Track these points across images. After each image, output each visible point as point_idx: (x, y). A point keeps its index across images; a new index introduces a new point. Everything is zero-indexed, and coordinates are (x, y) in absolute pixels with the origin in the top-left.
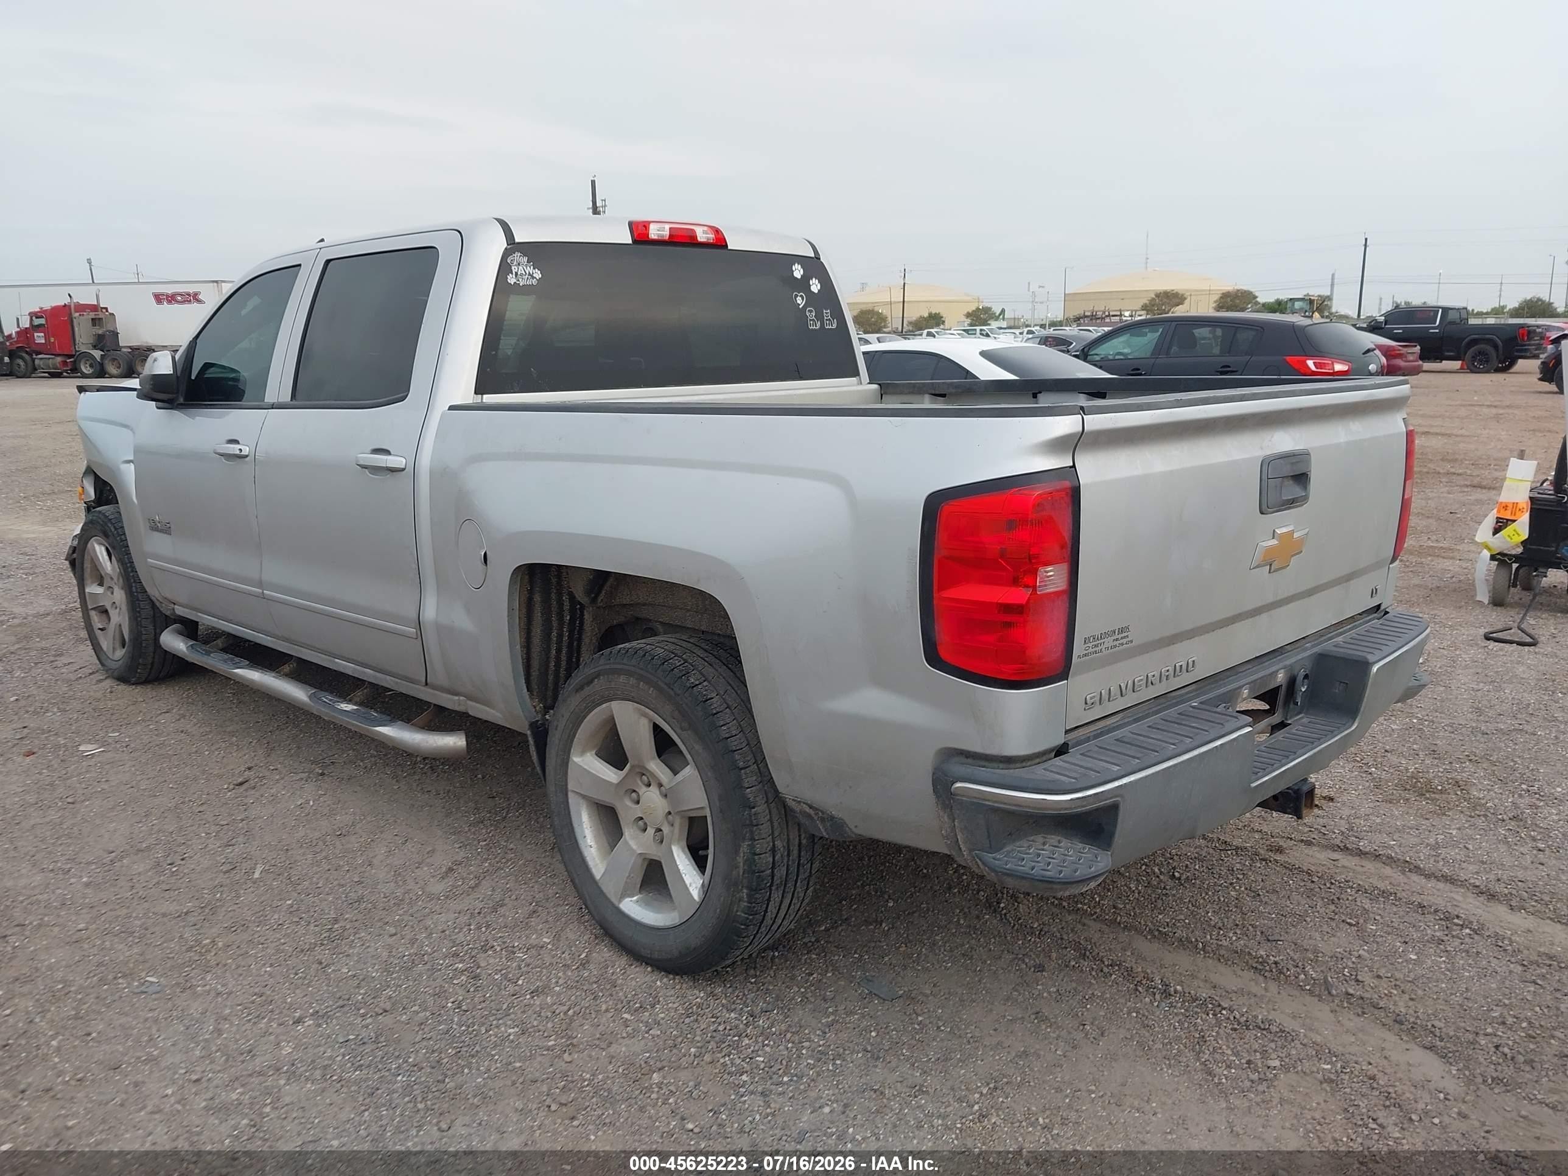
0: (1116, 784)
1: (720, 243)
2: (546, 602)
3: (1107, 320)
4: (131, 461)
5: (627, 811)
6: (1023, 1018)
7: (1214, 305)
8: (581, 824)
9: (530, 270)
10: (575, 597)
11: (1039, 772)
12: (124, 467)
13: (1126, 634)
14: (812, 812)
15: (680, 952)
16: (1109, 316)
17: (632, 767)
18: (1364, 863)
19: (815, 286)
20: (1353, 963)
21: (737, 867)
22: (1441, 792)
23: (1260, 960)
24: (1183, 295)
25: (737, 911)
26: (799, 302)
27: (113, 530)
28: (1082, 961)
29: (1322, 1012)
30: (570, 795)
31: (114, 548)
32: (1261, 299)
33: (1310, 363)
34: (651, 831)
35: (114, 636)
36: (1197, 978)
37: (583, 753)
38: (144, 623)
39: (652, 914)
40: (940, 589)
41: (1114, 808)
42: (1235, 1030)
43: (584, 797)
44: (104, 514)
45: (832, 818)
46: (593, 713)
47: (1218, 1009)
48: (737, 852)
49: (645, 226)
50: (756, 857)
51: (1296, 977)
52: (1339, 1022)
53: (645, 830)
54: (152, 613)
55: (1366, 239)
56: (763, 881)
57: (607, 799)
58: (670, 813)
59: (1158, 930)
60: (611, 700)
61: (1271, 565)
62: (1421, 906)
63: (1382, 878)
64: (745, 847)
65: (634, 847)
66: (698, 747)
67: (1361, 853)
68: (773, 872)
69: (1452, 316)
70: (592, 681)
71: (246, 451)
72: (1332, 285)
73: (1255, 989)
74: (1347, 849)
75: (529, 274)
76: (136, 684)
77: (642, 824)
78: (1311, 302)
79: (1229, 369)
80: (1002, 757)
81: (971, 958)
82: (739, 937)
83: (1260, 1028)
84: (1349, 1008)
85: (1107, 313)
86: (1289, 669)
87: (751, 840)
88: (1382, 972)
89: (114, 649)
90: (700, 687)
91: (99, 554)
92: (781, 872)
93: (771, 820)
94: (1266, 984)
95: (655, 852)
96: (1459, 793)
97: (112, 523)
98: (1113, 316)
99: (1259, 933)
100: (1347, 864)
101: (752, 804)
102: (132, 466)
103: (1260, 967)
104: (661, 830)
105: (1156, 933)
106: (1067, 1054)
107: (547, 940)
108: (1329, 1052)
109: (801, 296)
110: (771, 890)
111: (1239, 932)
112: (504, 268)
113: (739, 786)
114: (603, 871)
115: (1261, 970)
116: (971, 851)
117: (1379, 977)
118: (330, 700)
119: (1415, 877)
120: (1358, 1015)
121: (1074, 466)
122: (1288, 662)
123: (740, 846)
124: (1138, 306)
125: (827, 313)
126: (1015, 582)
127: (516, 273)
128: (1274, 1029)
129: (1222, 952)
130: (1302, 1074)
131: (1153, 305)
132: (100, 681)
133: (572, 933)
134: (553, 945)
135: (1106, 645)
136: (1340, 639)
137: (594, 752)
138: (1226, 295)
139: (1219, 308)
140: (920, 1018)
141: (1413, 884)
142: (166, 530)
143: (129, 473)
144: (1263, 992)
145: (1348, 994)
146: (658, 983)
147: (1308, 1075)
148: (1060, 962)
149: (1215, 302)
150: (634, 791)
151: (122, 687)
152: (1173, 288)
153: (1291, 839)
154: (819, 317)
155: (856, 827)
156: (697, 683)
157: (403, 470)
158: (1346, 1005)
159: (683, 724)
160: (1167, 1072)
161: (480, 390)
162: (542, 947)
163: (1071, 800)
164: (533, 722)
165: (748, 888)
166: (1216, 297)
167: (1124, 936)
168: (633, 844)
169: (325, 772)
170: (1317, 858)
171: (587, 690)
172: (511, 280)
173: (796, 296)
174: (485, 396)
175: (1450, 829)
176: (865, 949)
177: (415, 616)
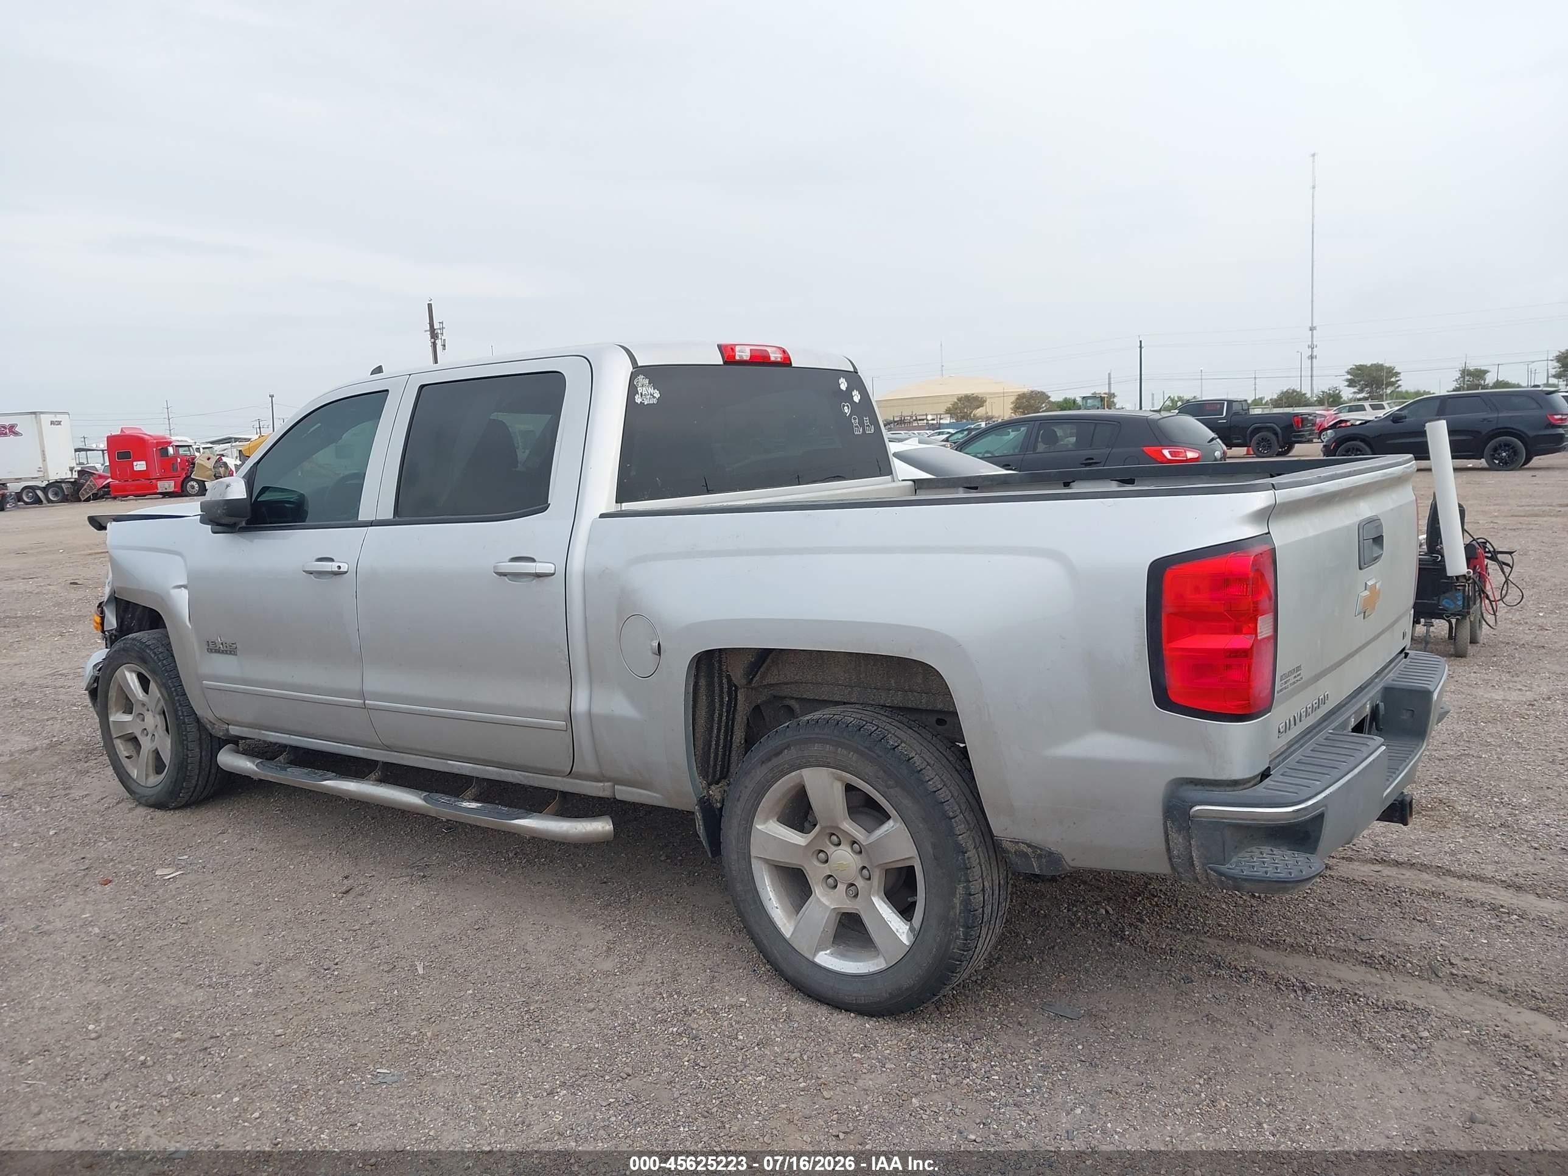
0: (1323, 795)
1: (786, 362)
2: (710, 685)
3: (915, 424)
4: (185, 587)
5: (815, 872)
6: (1196, 1021)
7: (1012, 406)
8: (765, 888)
9: (651, 390)
10: (732, 680)
11: (1261, 790)
12: (175, 592)
13: (1298, 673)
14: (1029, 850)
15: (890, 994)
16: (916, 420)
17: (823, 829)
18: (1404, 871)
19: (857, 398)
20: (1440, 951)
21: (954, 908)
22: (1432, 809)
23: (1368, 955)
24: (982, 398)
25: (953, 949)
26: (846, 411)
27: (153, 656)
28: (1219, 970)
29: (1436, 991)
30: (753, 861)
31: (153, 672)
32: (1054, 398)
33: (1166, 452)
34: (842, 887)
35: (147, 763)
36: (1321, 975)
37: (766, 820)
38: (191, 746)
39: (851, 963)
40: (1169, 641)
41: (1321, 816)
42: (1378, 1012)
43: (766, 861)
44: (140, 641)
45: (1051, 853)
46: (779, 782)
47: (1356, 998)
48: (954, 894)
49: (732, 349)
50: (971, 898)
51: (1404, 966)
52: (1454, 998)
53: (836, 887)
54: (198, 735)
55: (1141, 342)
56: (977, 918)
57: (794, 861)
58: (864, 867)
59: (1269, 939)
60: (800, 768)
61: (1365, 612)
62: (1468, 901)
63: (1426, 882)
64: (960, 889)
65: (827, 903)
66: (907, 802)
67: (1397, 864)
68: (983, 910)
69: (1236, 407)
70: (781, 752)
71: (344, 568)
72: (1110, 384)
73: (1373, 980)
74: (1385, 861)
75: (651, 395)
76: (175, 809)
77: (832, 882)
78: (1102, 399)
79: (1091, 461)
80: (1231, 781)
81: (1125, 978)
82: (953, 972)
83: (1397, 1009)
84: (1457, 986)
85: (914, 418)
86: (1371, 699)
87: (966, 882)
88: (1466, 955)
89: (147, 776)
90: (900, 748)
91: (129, 681)
92: (988, 910)
93: (980, 863)
94: (1380, 974)
95: (849, 906)
96: (1447, 809)
97: (151, 649)
98: (920, 420)
99: (1351, 935)
100: (1389, 873)
101: (965, 850)
102: (185, 593)
103: (1369, 961)
104: (854, 885)
105: (1268, 942)
106: (1251, 1045)
107: (744, 1000)
108: (1462, 1021)
109: (847, 406)
110: (981, 927)
111: (1334, 935)
112: (632, 390)
113: (951, 833)
114: (792, 930)
115: (1371, 964)
116: (1204, 865)
117: (1466, 959)
118: (449, 801)
119: (1450, 879)
120: (1467, 991)
121: (1269, 533)
122: (1371, 695)
123: (956, 888)
124: (943, 410)
125: (866, 420)
126: (1237, 631)
127: (641, 394)
128: (1410, 1008)
129: (1332, 952)
130: (1450, 1040)
131: (956, 409)
132: (131, 810)
133: (761, 991)
134: (750, 1004)
135: (1291, 682)
136: (1391, 675)
137: (775, 819)
138: (1021, 397)
139: (1016, 409)
140: (1112, 1031)
141: (1452, 885)
142: (230, 650)
143: (181, 600)
144: (1381, 981)
145: (1452, 974)
146: (867, 1025)
147: (1455, 1040)
148: (1201, 973)
149: (1012, 403)
150: (822, 851)
151: (159, 814)
152: (973, 392)
153: (1333, 857)
154: (861, 424)
155: (1073, 860)
156: (896, 744)
157: (553, 574)
158: (1454, 984)
159: (890, 783)
160: (1342, 1051)
161: (619, 500)
162: (741, 1006)
163: (1293, 811)
164: (701, 798)
165: (963, 926)
166: (1013, 399)
167: (1241, 947)
168: (824, 900)
169: (426, 874)
170: (1363, 871)
171: (775, 761)
172: (638, 399)
173: (844, 406)
174: (623, 504)
175: (1456, 838)
176: (1030, 980)
177: (566, 709)
